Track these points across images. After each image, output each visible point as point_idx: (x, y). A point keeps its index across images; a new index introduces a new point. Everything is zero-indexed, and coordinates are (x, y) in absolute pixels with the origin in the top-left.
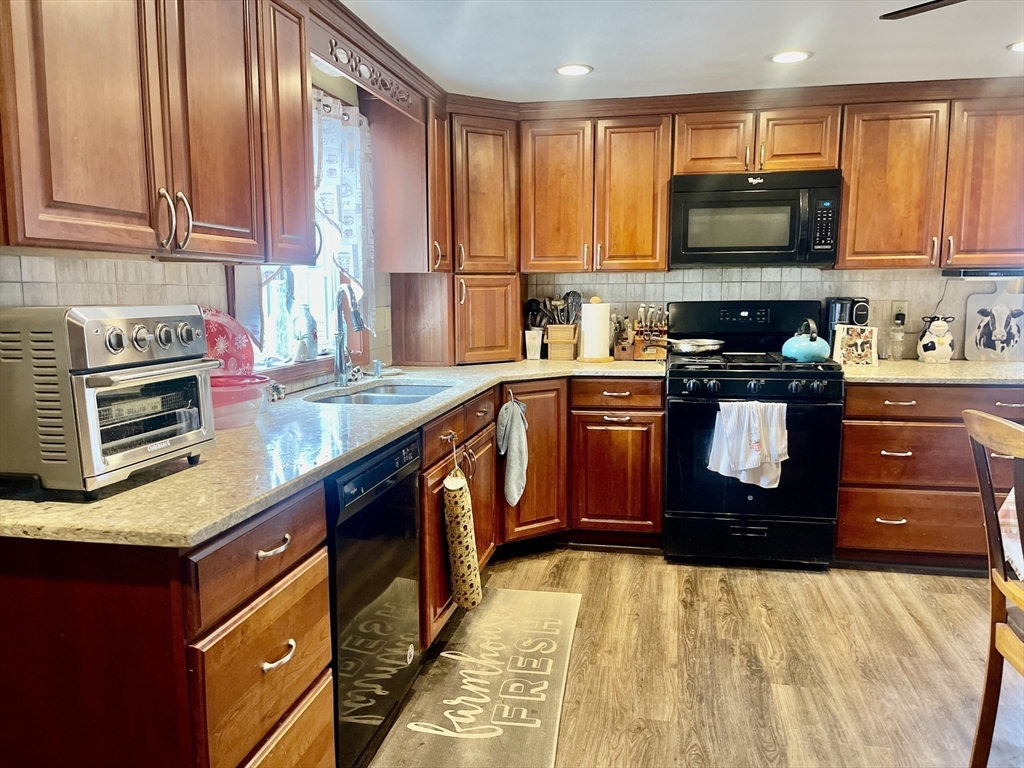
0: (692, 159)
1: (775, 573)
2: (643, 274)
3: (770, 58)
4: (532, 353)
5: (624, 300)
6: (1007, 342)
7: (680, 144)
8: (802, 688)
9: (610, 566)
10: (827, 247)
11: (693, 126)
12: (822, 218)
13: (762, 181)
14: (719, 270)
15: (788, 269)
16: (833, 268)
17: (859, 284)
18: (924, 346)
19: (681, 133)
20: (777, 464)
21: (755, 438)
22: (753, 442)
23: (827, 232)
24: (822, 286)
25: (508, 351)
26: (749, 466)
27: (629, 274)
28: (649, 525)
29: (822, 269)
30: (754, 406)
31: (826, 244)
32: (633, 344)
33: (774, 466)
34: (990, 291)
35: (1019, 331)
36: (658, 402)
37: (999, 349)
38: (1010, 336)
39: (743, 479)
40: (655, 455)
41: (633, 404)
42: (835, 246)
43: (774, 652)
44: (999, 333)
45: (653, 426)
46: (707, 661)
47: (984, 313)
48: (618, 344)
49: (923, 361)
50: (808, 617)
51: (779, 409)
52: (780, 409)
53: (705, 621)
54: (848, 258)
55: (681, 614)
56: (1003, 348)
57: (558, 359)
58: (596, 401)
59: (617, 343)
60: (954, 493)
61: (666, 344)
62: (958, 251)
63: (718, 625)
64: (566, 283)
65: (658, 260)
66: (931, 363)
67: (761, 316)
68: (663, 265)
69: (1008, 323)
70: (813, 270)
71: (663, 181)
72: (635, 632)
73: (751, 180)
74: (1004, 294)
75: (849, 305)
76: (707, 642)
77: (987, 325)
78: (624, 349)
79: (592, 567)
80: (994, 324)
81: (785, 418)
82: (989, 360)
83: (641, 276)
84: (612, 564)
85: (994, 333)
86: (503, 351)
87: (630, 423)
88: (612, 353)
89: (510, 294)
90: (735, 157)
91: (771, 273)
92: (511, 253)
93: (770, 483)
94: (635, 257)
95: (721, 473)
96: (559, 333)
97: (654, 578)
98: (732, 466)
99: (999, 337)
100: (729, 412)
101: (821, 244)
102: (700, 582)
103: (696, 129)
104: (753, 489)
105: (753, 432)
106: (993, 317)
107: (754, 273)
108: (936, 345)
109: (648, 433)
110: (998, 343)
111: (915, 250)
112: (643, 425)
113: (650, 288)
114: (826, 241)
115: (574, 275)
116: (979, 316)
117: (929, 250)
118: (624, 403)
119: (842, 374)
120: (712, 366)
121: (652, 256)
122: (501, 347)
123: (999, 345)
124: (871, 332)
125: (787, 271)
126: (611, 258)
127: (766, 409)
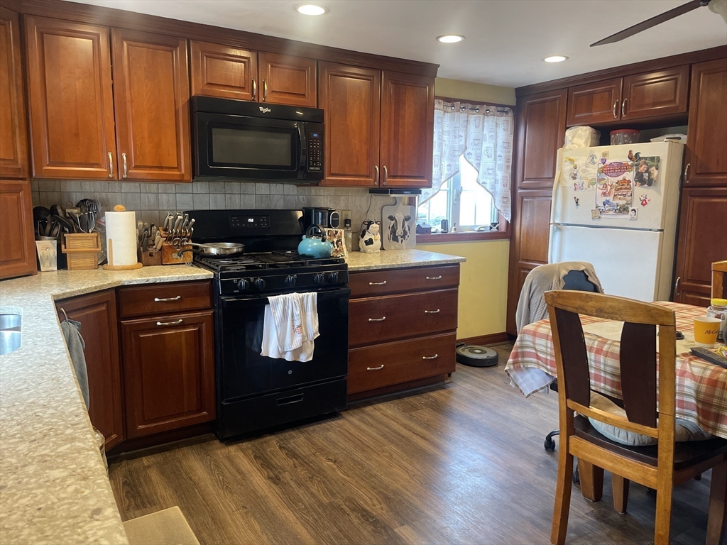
0: (208, 83)
1: (311, 428)
2: (156, 185)
3: (295, 8)
4: (47, 264)
5: (139, 208)
6: (403, 237)
7: (197, 68)
8: (414, 523)
9: (178, 465)
10: (317, 169)
11: (208, 55)
12: (313, 145)
13: (270, 111)
14: (222, 184)
15: (275, 185)
16: (317, 185)
17: (323, 198)
18: (365, 241)
19: (196, 57)
20: (311, 341)
21: (297, 323)
22: (296, 327)
23: (317, 157)
24: (298, 199)
25: (25, 264)
26: (295, 346)
27: (142, 184)
28: (205, 416)
29: (298, 186)
30: (294, 296)
31: (316, 166)
32: (160, 250)
33: (309, 343)
34: (393, 203)
35: (409, 230)
36: (207, 302)
37: (400, 241)
38: (405, 233)
39: (288, 358)
40: (207, 351)
41: (184, 306)
42: (322, 168)
43: (371, 499)
44: (399, 231)
45: (204, 325)
46: (336, 530)
47: (391, 218)
48: (146, 252)
49: (365, 252)
50: (363, 458)
51: (311, 296)
52: (313, 297)
53: (302, 492)
54: (327, 178)
55: (277, 491)
56: (402, 241)
57: (81, 268)
58: (147, 308)
59: (145, 250)
60: (408, 341)
61: (191, 248)
62: (390, 176)
63: (314, 490)
64: (77, 191)
65: (183, 172)
66: (370, 253)
67: (263, 222)
68: (188, 177)
69: (403, 224)
70: (292, 186)
71: (183, 100)
72: (257, 527)
73: (261, 109)
74: (400, 206)
75: (327, 214)
76: (319, 510)
77: (393, 226)
78: (151, 255)
79: (162, 472)
80: (396, 225)
81: (316, 304)
82: (396, 249)
83: (154, 186)
84: (180, 462)
85: (397, 231)
86: (19, 265)
87: (182, 326)
88: (139, 260)
89: (22, 201)
90: (244, 88)
91: (263, 188)
92: (21, 156)
93: (307, 358)
94: (161, 168)
95: (270, 356)
96: (78, 243)
97: (227, 464)
98: (280, 349)
99: (400, 233)
100: (276, 304)
101: (313, 166)
102: (267, 454)
103: (210, 57)
104: (295, 364)
105: (296, 318)
106: (396, 221)
107: (250, 187)
108: (374, 241)
109: (199, 331)
110: (399, 237)
111: (366, 174)
112: (194, 325)
113: (164, 197)
114: (316, 164)
115: (83, 183)
116: (389, 220)
117: (373, 175)
118: (176, 307)
119: (347, 265)
120: (248, 267)
121: (177, 168)
122: (18, 260)
123: (400, 238)
124: (341, 233)
125: (273, 186)
126: (137, 167)
127: (303, 298)
